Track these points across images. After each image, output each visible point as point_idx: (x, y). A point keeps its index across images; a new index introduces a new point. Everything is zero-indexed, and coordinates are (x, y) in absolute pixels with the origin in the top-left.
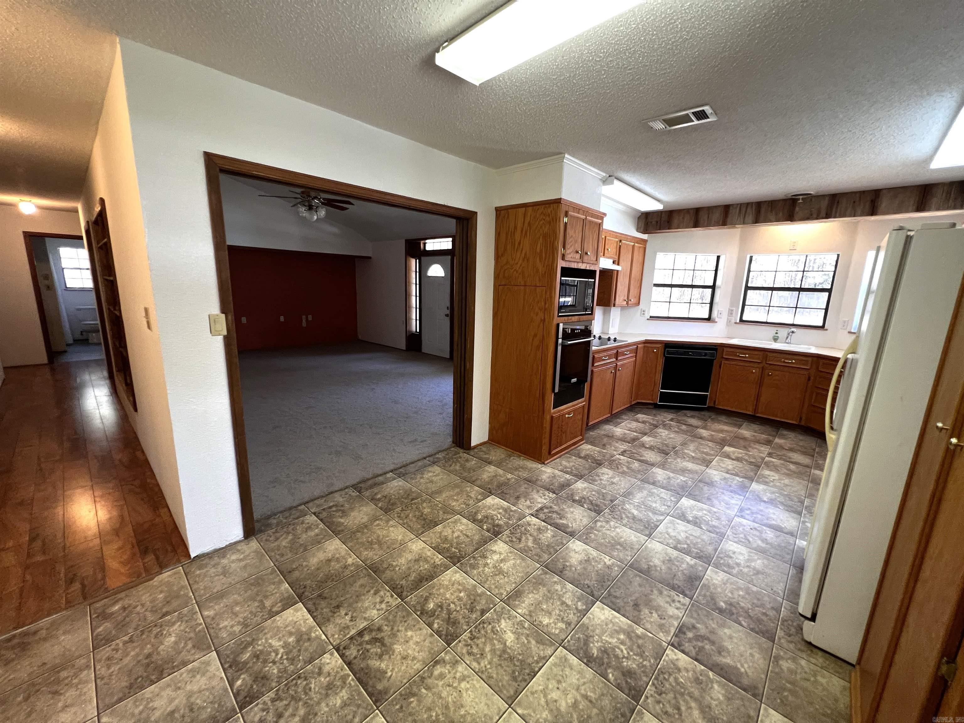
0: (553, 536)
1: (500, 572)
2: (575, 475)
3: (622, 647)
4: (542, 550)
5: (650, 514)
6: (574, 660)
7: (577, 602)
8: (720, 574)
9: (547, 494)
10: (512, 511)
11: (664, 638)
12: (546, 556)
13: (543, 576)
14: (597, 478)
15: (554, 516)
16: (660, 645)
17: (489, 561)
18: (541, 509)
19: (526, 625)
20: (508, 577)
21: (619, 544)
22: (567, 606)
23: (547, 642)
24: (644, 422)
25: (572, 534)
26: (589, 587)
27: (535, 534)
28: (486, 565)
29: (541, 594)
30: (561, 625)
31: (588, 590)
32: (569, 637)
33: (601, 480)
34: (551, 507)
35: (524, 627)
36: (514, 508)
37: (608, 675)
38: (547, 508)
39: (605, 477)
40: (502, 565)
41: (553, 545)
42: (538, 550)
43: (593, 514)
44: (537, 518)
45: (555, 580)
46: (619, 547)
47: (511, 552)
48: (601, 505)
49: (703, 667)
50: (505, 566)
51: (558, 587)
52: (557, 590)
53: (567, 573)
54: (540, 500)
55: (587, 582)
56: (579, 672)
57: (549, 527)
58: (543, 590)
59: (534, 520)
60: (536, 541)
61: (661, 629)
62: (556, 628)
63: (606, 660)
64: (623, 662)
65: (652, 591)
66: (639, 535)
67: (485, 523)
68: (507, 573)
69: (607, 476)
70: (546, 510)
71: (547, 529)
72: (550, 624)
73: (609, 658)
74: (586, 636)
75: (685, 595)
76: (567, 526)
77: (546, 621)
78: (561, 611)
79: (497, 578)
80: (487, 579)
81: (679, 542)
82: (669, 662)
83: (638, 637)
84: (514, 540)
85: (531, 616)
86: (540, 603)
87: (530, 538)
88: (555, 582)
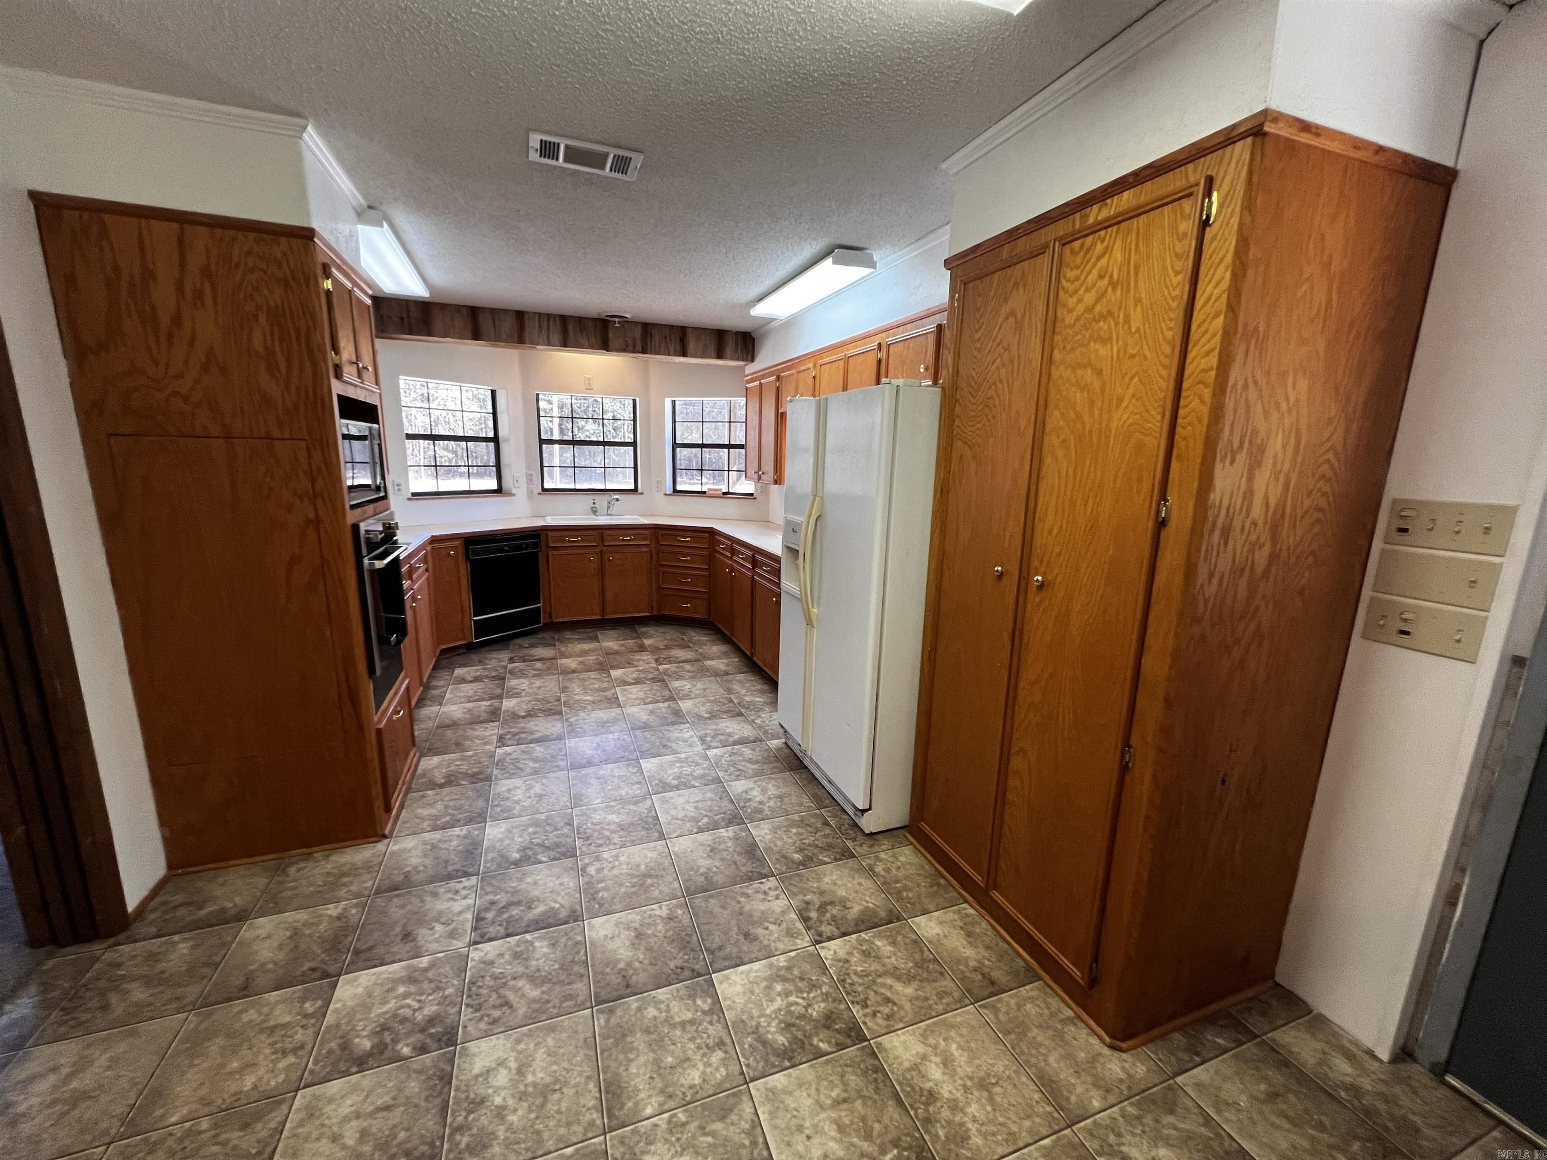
0: (553, 945)
1: (545, 1091)
2: (470, 821)
3: (792, 999)
4: (561, 983)
5: (632, 807)
6: (778, 1080)
7: (694, 1003)
8: (763, 826)
9: (459, 886)
10: (426, 970)
11: (804, 942)
12: (579, 987)
13: (614, 1021)
14: (508, 803)
15: (515, 912)
16: (811, 955)
17: (498, 1100)
18: (479, 919)
19: (682, 1116)
20: (566, 1083)
21: (647, 875)
22: (692, 1022)
23: (732, 1101)
24: (477, 679)
25: (575, 917)
26: (682, 968)
27: (521, 969)
28: (500, 1113)
29: (642, 1047)
30: (717, 1056)
31: (687, 973)
32: (742, 1060)
33: (517, 802)
34: (493, 903)
35: (683, 1125)
36: (424, 962)
37: (820, 1049)
38: (487, 909)
39: (519, 795)
40: (530, 1078)
41: (570, 958)
42: (558, 989)
43: (568, 862)
44: (491, 940)
45: (635, 1005)
46: (649, 881)
47: (518, 1041)
48: (562, 840)
49: (854, 936)
50: (538, 1074)
51: (651, 1012)
52: (655, 1018)
53: (640, 978)
54: (457, 906)
55: (672, 964)
56: (800, 1086)
57: (528, 937)
58: (638, 1040)
59: (489, 949)
60: (534, 979)
61: (792, 936)
62: (717, 1070)
63: (799, 1035)
64: (811, 1016)
65: (739, 902)
66: (652, 844)
67: (395, 1041)
68: (557, 1081)
69: (519, 792)
70: (490, 916)
71: (531, 943)
72: (704, 1073)
73: (799, 1028)
74: (753, 1033)
75: (766, 876)
76: (552, 912)
77: (694, 1076)
78: (692, 1039)
79: (551, 1107)
80: (538, 1132)
81: (695, 820)
82: (835, 963)
83: (789, 969)
84: (496, 1013)
85: (670, 1097)
86: (657, 1062)
87: (521, 983)
88: (639, 1009)
